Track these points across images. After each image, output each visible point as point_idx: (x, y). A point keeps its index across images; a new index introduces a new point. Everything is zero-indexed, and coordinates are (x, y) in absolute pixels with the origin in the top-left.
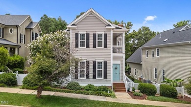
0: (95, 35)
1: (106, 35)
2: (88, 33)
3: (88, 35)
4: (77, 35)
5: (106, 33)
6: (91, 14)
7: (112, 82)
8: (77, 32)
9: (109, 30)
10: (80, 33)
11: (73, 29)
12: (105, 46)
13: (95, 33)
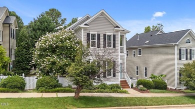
0: (105, 35)
1: (114, 36)
2: (99, 33)
3: (99, 35)
4: (88, 35)
5: (114, 34)
6: (102, 15)
7: (120, 80)
8: (88, 32)
9: (117, 31)
10: (91, 33)
11: (85, 29)
12: (114, 47)
13: (105, 33)
